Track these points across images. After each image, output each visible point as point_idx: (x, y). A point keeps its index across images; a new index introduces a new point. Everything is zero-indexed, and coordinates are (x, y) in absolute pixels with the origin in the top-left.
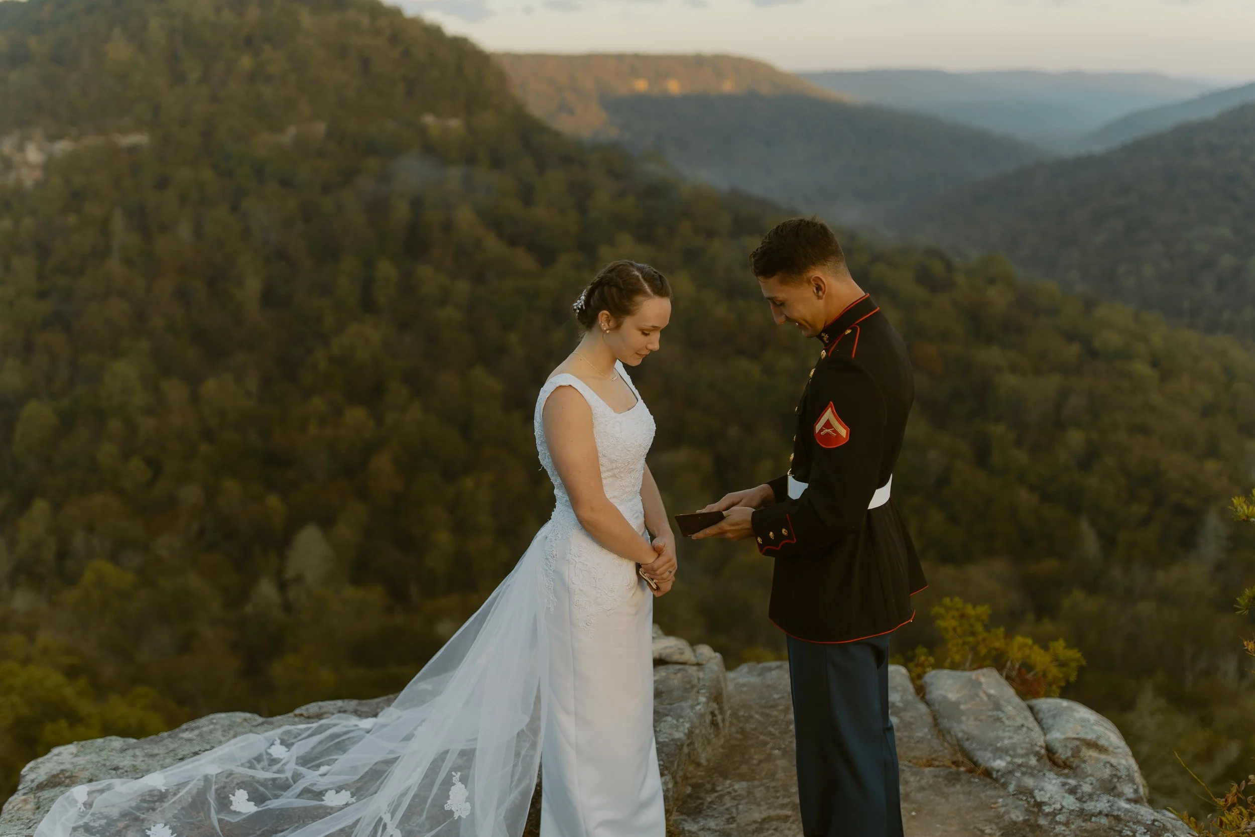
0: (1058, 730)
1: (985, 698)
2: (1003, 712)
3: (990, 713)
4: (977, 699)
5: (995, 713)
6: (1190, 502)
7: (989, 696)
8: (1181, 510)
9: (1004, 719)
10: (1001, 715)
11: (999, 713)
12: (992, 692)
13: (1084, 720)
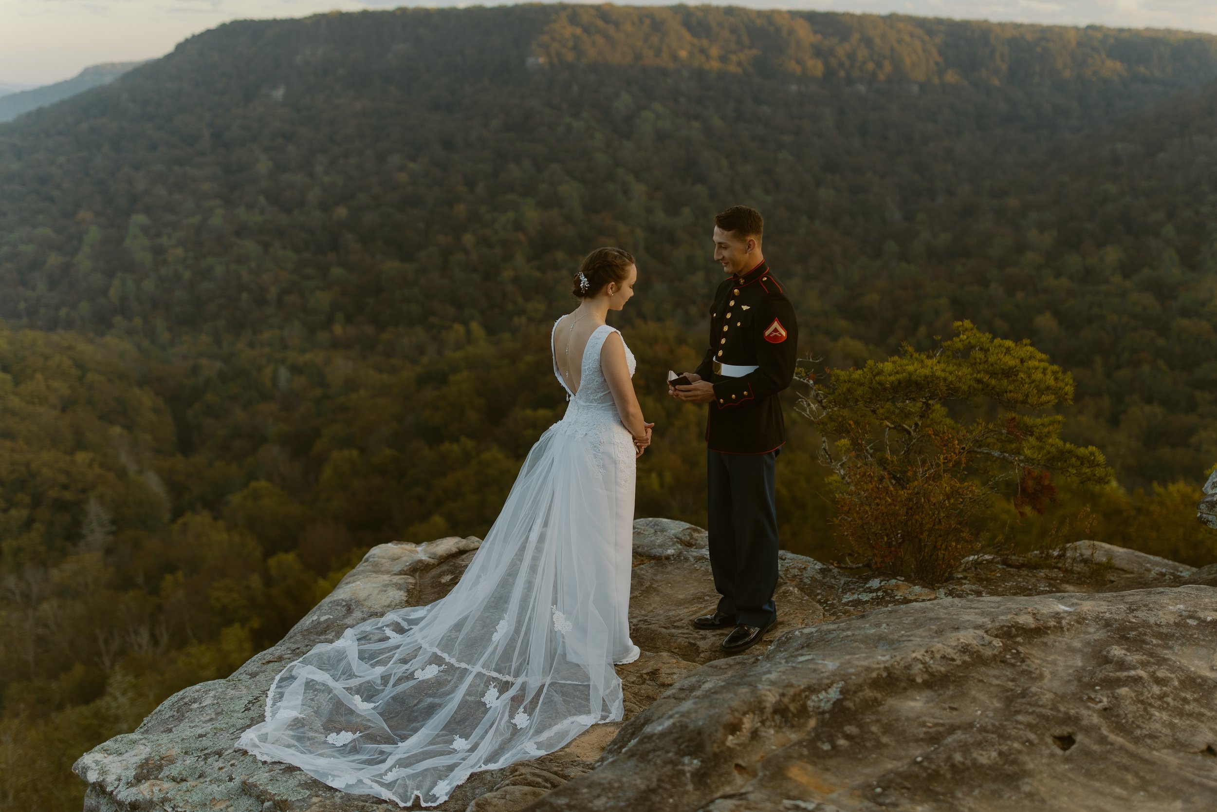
6: (68, 496)
8: (61, 506)
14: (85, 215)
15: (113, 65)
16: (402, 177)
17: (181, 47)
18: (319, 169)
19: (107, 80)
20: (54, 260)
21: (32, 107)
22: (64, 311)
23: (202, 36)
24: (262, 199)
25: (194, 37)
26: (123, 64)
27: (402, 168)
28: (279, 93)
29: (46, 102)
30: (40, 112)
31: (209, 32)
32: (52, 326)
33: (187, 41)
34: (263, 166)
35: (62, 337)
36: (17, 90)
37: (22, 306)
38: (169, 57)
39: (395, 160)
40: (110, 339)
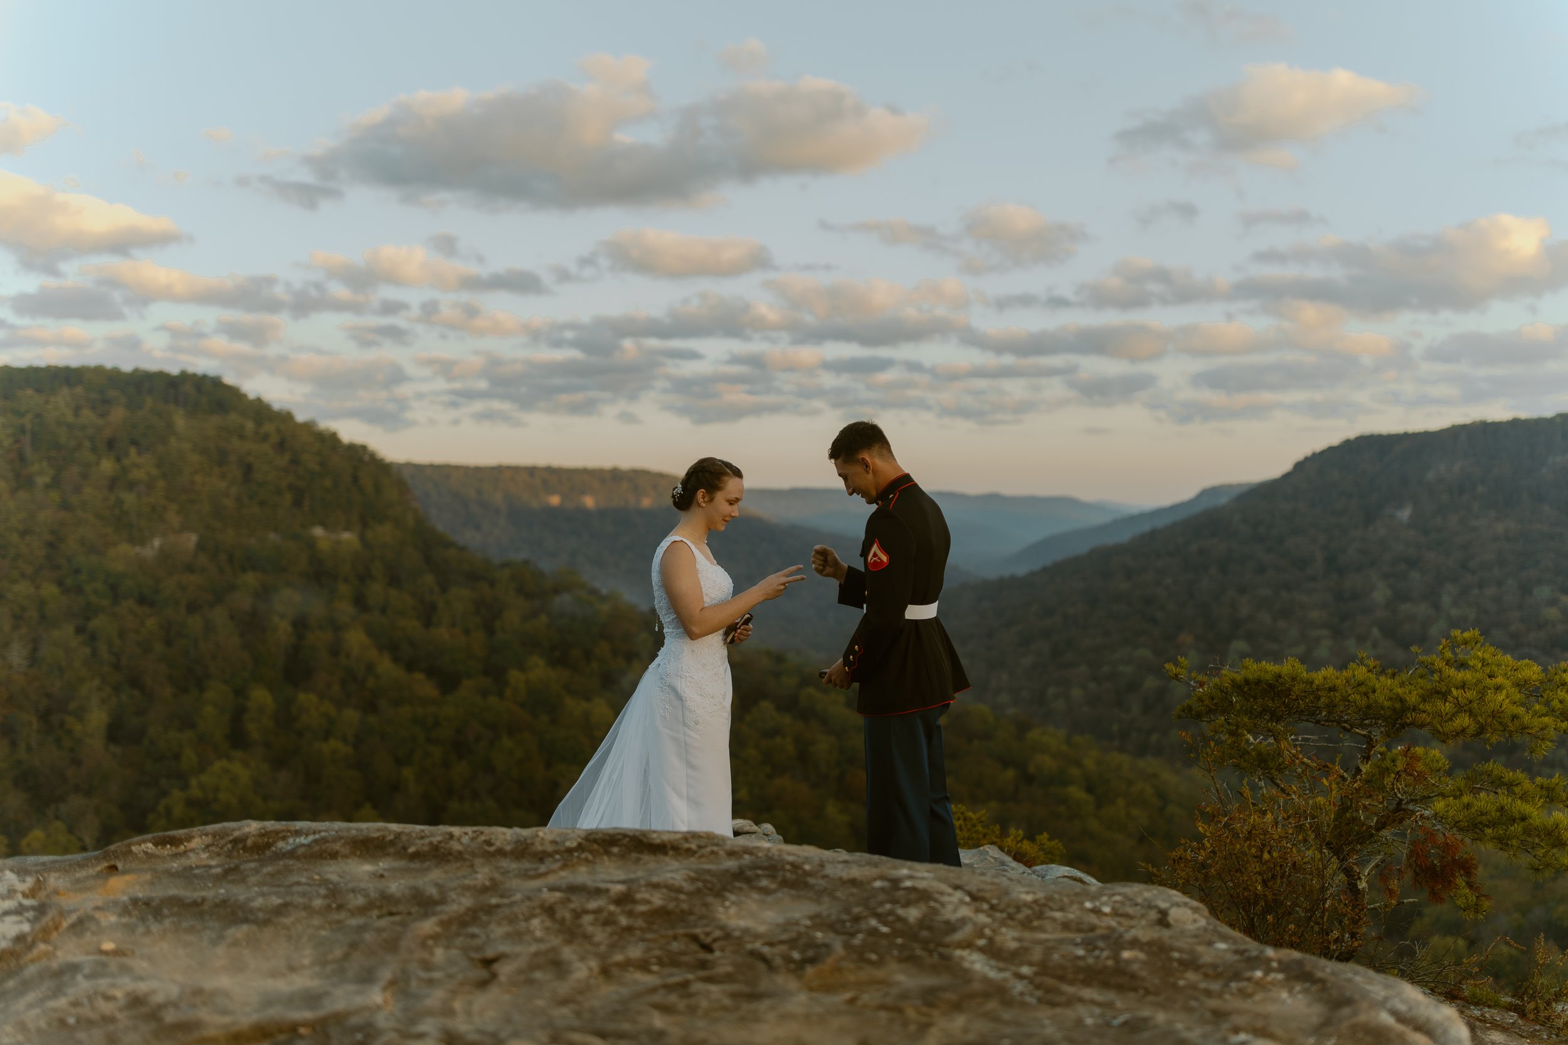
0: (1051, 875)
1: (993, 861)
2: (1008, 866)
3: (997, 868)
4: (987, 861)
5: (1001, 868)
7: (995, 859)
9: (1009, 870)
10: (1007, 868)
11: (1005, 867)
12: (997, 856)
13: (1069, 870)
14: (1186, 638)
15: (1230, 487)
16: (1553, 613)
17: (1299, 466)
18: (1446, 600)
19: (1223, 500)
20: (1151, 683)
21: (1146, 527)
22: (1154, 738)
23: (1323, 453)
24: (1375, 632)
25: (1314, 455)
26: (1239, 485)
27: (1553, 602)
28: (1405, 514)
29: (1160, 523)
30: (1153, 534)
31: (1331, 449)
32: (1142, 751)
33: (1306, 459)
34: (1380, 594)
35: (1150, 764)
36: (1135, 511)
37: (1115, 727)
38: (1286, 477)
39: (1544, 592)
40: (1196, 772)
